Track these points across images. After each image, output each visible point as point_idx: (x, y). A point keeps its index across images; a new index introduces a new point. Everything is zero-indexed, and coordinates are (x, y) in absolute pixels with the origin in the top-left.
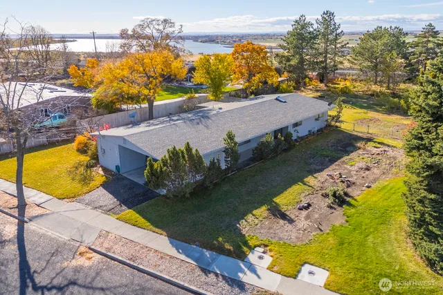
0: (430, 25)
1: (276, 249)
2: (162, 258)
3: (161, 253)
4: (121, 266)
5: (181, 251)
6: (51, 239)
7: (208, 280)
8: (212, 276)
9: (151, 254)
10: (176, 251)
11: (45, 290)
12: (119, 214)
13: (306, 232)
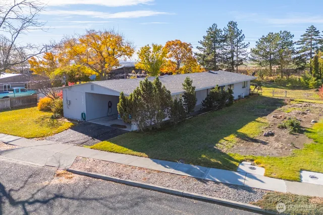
0: (313, 27)
1: (264, 161)
2: (149, 173)
3: (147, 169)
4: (106, 182)
5: (167, 166)
6: (23, 166)
7: (207, 187)
8: (210, 184)
9: (136, 170)
10: (163, 167)
11: (26, 204)
12: (92, 145)
13: (284, 149)
